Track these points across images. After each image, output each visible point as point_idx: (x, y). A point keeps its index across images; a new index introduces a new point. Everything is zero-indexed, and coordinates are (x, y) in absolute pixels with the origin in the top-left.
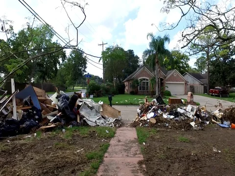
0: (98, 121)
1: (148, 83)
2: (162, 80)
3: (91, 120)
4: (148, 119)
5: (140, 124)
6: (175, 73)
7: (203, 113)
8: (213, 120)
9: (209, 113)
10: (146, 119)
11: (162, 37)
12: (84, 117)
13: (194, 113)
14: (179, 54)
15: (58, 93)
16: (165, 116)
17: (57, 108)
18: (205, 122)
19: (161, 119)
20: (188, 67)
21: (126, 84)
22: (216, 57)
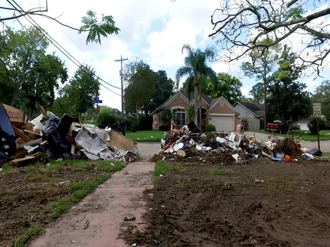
0: (102, 154)
1: (184, 114)
2: (204, 111)
3: (92, 152)
4: (174, 152)
5: (163, 157)
6: (222, 101)
7: (251, 144)
8: (263, 153)
9: (260, 144)
10: (171, 151)
11: (203, 50)
12: (82, 148)
13: (238, 143)
14: (229, 77)
15: (45, 114)
16: (199, 148)
17: (41, 134)
18: (254, 155)
19: (193, 151)
20: (240, 95)
21: (155, 117)
22: (275, 81)
